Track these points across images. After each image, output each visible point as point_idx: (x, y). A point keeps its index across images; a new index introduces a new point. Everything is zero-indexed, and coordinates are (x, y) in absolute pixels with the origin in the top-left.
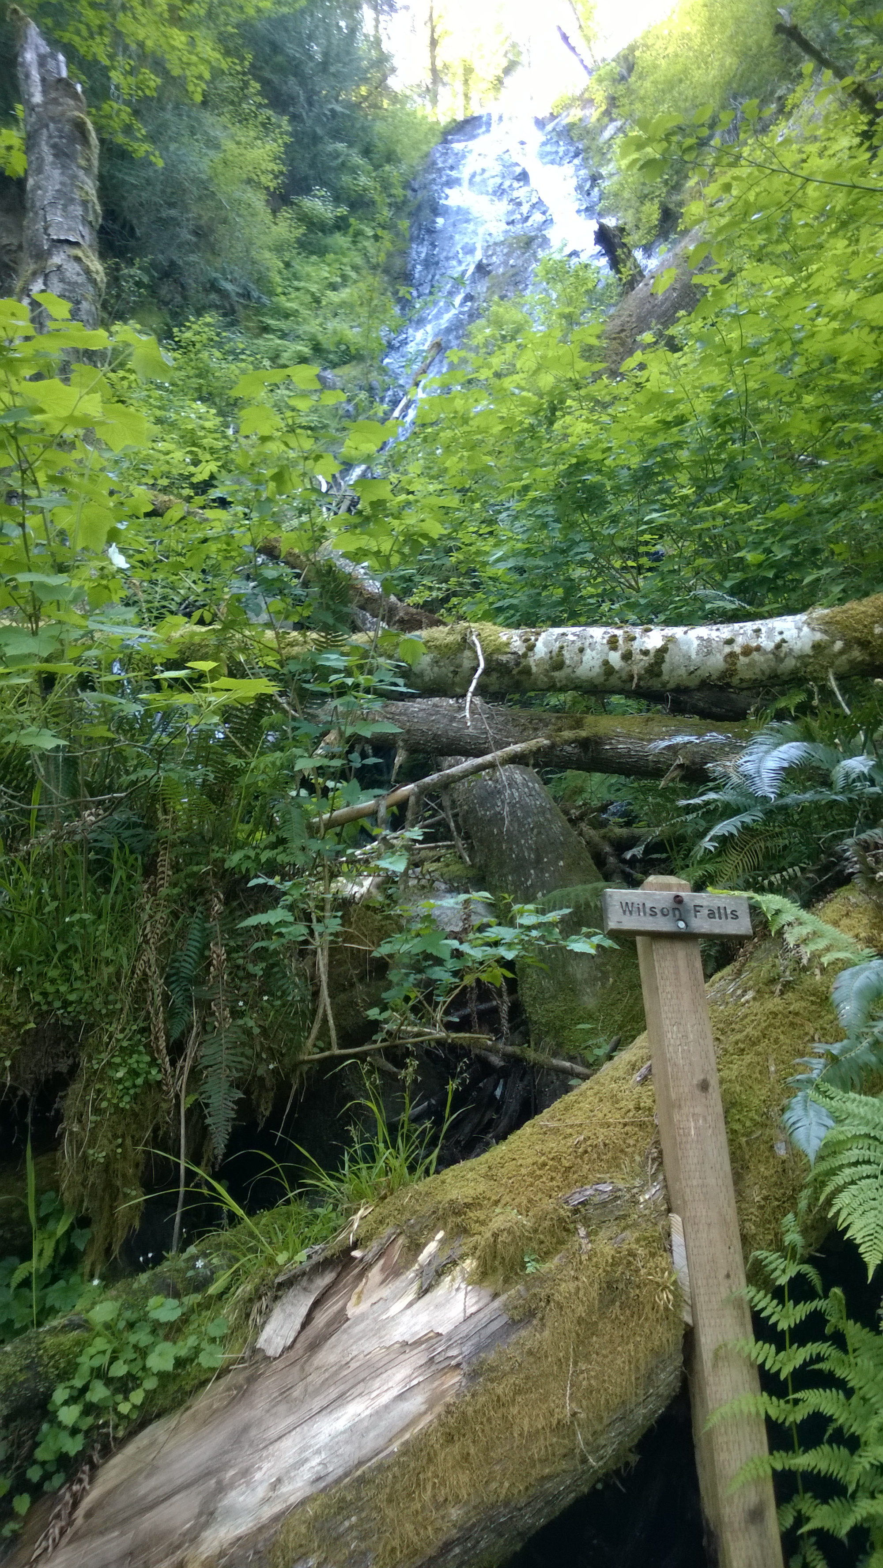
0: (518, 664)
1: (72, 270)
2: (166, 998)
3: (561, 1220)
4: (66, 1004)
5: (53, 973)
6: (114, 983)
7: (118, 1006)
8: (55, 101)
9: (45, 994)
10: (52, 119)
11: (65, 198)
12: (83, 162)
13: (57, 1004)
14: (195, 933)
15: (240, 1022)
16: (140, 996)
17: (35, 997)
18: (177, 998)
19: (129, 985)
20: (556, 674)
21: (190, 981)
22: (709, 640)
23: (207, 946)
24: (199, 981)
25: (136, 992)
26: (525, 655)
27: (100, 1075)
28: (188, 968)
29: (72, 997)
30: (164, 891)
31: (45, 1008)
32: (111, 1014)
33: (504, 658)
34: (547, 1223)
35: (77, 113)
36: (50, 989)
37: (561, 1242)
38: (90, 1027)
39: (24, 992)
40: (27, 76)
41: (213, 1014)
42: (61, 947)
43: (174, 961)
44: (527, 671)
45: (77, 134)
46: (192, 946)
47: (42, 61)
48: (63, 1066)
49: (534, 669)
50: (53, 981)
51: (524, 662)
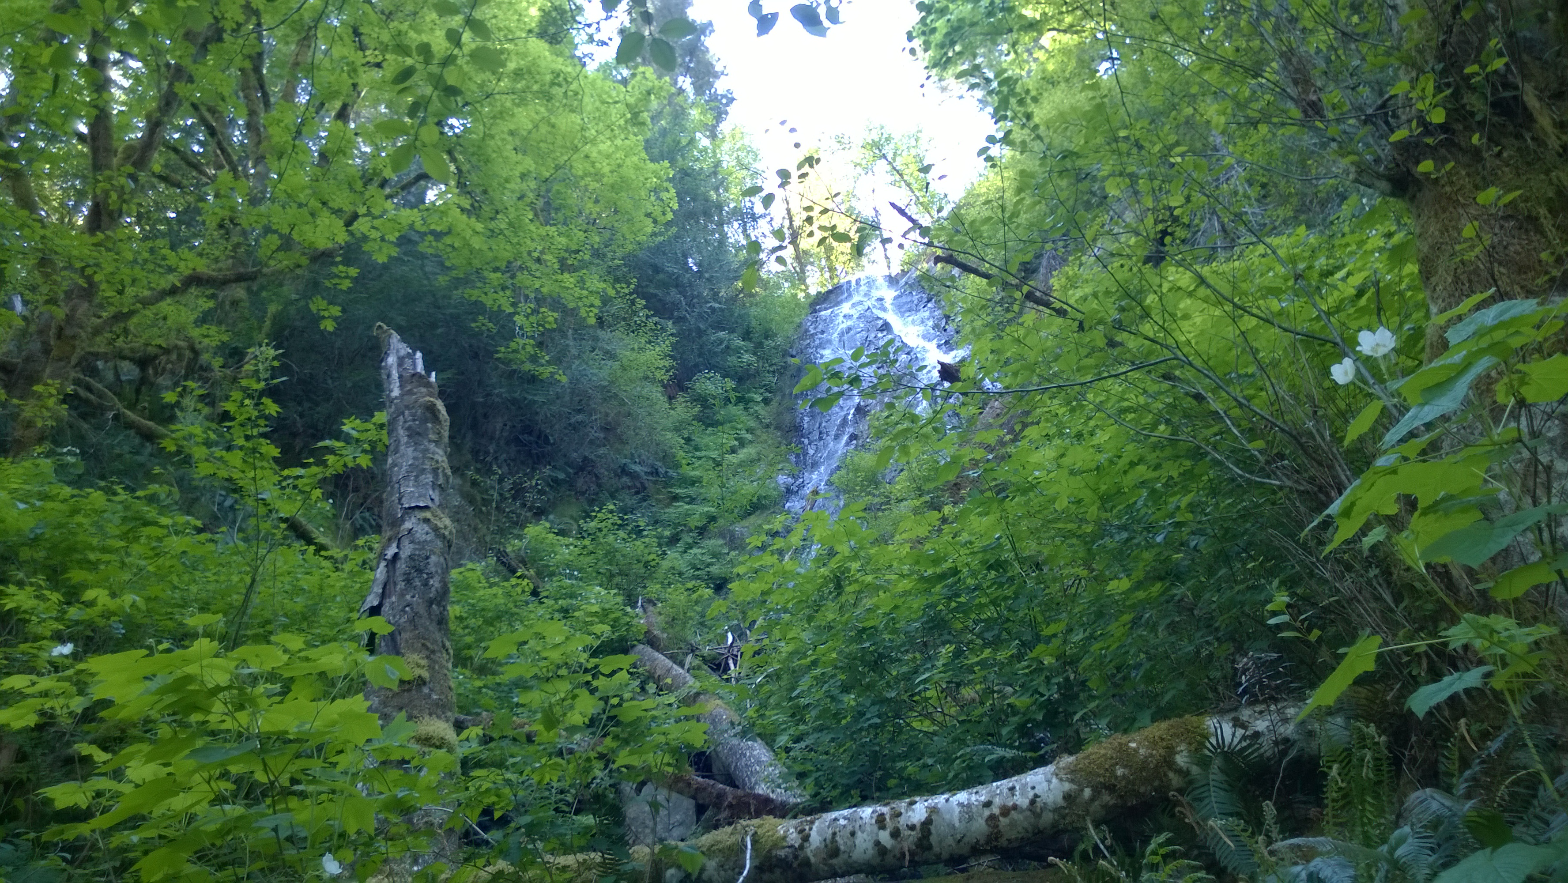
0: (796, 857)
1: (422, 532)
8: (410, 392)
10: (407, 407)
11: (417, 470)
12: (432, 437)
20: (834, 861)
22: (969, 805)
26: (801, 847)
33: (782, 853)
35: (428, 398)
40: (389, 376)
44: (807, 863)
45: (428, 415)
47: (401, 361)
49: (813, 860)
51: (801, 855)
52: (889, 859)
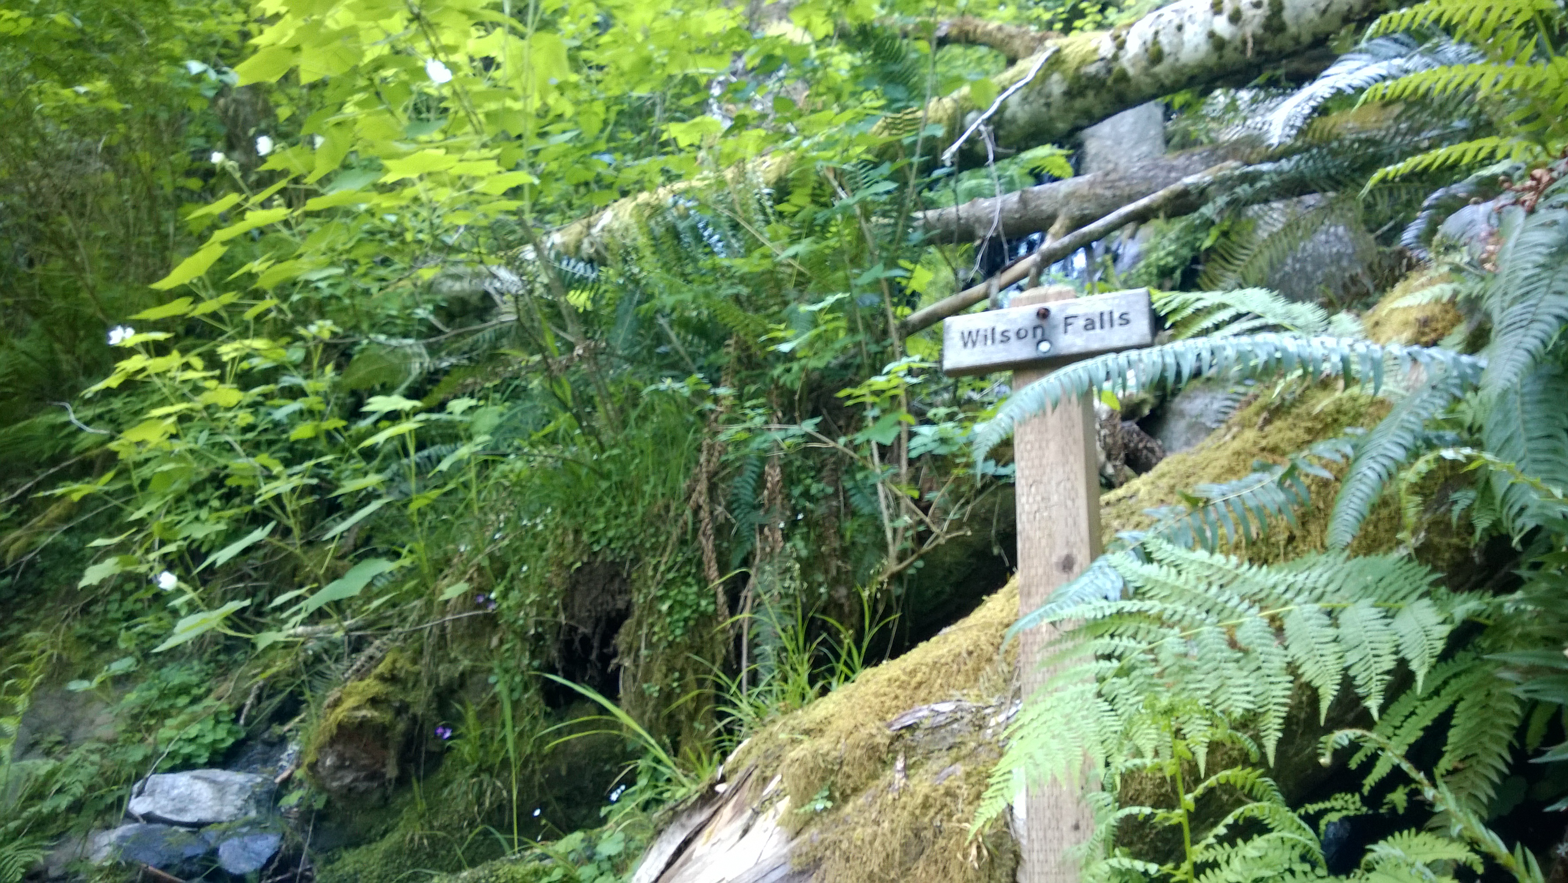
0: (1109, 71)
4: (609, 540)
5: (598, 512)
6: (661, 517)
7: (663, 538)
9: (592, 534)
13: (602, 542)
15: (789, 544)
18: (739, 525)
19: (680, 515)
20: (1158, 69)
21: (754, 508)
23: (763, 471)
24: (759, 506)
25: (687, 524)
26: (1115, 58)
27: (649, 608)
28: (746, 494)
29: (612, 533)
31: (593, 547)
32: (655, 547)
33: (1092, 69)
36: (595, 528)
37: (874, 776)
38: (636, 560)
41: (766, 539)
43: (734, 488)
44: (1123, 77)
46: (750, 472)
48: (621, 604)
49: (1131, 72)
50: (596, 521)
51: (1116, 67)
52: (1229, 54)
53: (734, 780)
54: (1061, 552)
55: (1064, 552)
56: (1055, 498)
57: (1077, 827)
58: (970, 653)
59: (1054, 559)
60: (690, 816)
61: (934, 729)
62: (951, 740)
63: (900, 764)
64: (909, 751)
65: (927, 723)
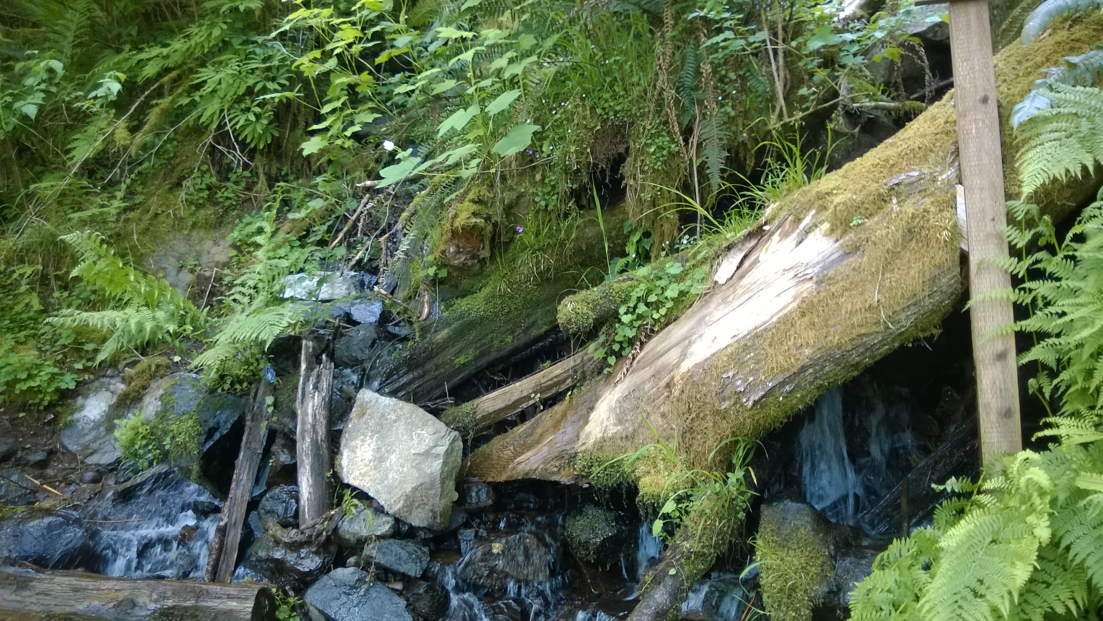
2: (677, 101)
3: (880, 195)
4: (616, 113)
5: (607, 96)
6: (642, 97)
7: (647, 110)
9: (604, 109)
13: (611, 113)
14: (691, 59)
15: (723, 110)
16: (660, 104)
17: (599, 111)
18: (685, 101)
19: (653, 96)
21: (692, 89)
23: (699, 67)
24: (696, 88)
25: (657, 100)
27: (642, 151)
28: (689, 81)
29: (618, 108)
30: (668, 35)
31: (605, 117)
32: (643, 115)
34: (871, 198)
36: (606, 105)
37: (879, 208)
38: (632, 124)
39: (593, 108)
41: (706, 107)
42: (608, 79)
43: (680, 78)
46: (690, 68)
48: (621, 149)
50: (606, 101)
53: (776, 222)
54: (981, 94)
55: (983, 94)
56: (977, 68)
57: (993, 220)
58: (920, 148)
59: (978, 98)
60: (743, 245)
61: (912, 184)
62: (920, 188)
63: (895, 201)
64: (898, 195)
65: (906, 182)
